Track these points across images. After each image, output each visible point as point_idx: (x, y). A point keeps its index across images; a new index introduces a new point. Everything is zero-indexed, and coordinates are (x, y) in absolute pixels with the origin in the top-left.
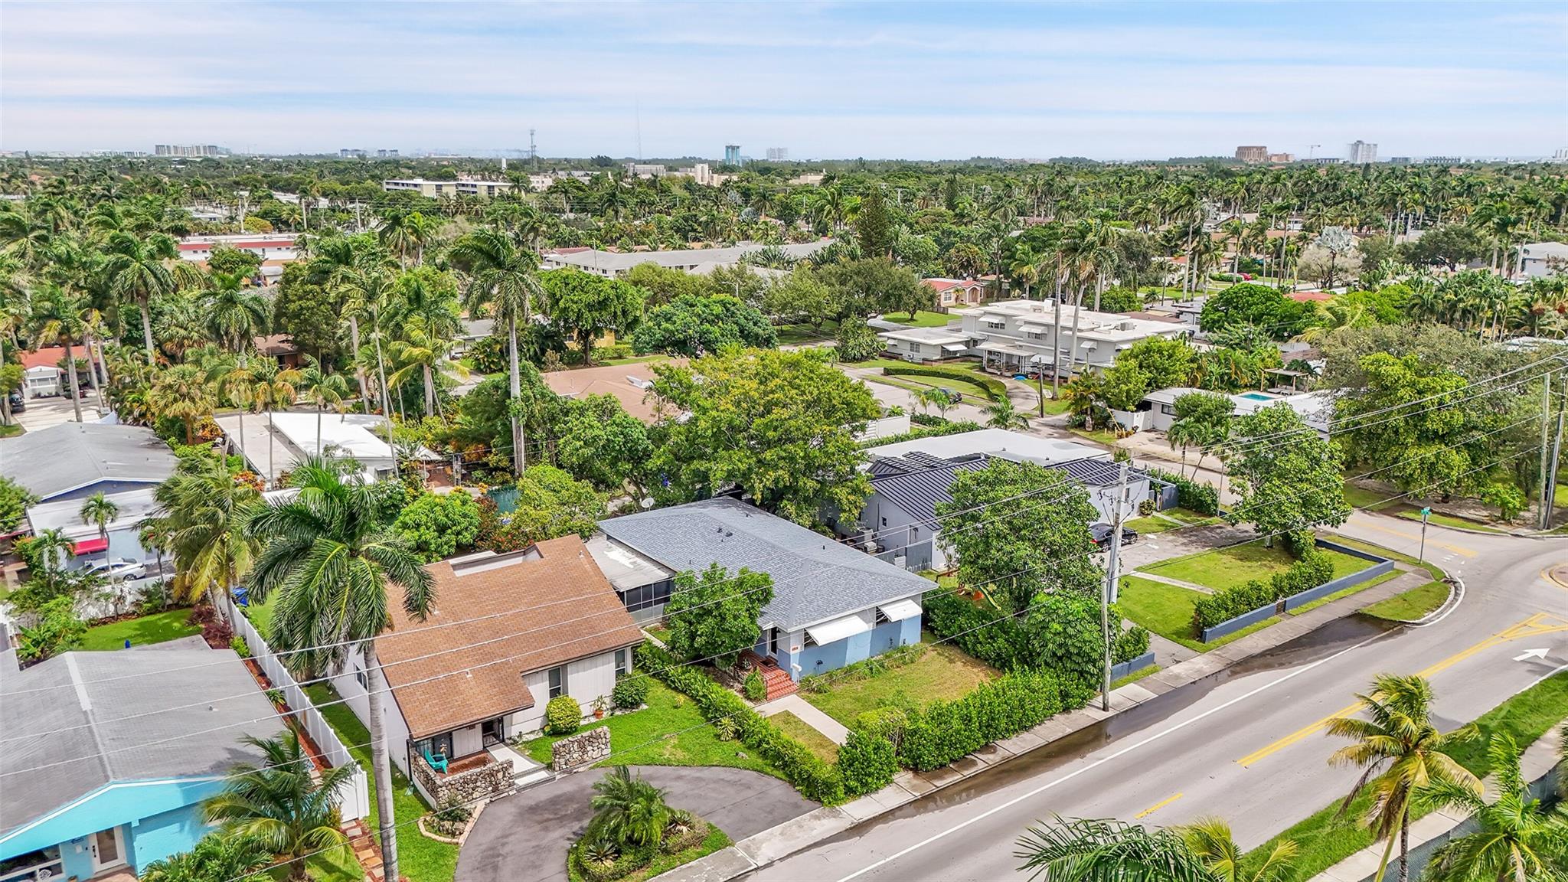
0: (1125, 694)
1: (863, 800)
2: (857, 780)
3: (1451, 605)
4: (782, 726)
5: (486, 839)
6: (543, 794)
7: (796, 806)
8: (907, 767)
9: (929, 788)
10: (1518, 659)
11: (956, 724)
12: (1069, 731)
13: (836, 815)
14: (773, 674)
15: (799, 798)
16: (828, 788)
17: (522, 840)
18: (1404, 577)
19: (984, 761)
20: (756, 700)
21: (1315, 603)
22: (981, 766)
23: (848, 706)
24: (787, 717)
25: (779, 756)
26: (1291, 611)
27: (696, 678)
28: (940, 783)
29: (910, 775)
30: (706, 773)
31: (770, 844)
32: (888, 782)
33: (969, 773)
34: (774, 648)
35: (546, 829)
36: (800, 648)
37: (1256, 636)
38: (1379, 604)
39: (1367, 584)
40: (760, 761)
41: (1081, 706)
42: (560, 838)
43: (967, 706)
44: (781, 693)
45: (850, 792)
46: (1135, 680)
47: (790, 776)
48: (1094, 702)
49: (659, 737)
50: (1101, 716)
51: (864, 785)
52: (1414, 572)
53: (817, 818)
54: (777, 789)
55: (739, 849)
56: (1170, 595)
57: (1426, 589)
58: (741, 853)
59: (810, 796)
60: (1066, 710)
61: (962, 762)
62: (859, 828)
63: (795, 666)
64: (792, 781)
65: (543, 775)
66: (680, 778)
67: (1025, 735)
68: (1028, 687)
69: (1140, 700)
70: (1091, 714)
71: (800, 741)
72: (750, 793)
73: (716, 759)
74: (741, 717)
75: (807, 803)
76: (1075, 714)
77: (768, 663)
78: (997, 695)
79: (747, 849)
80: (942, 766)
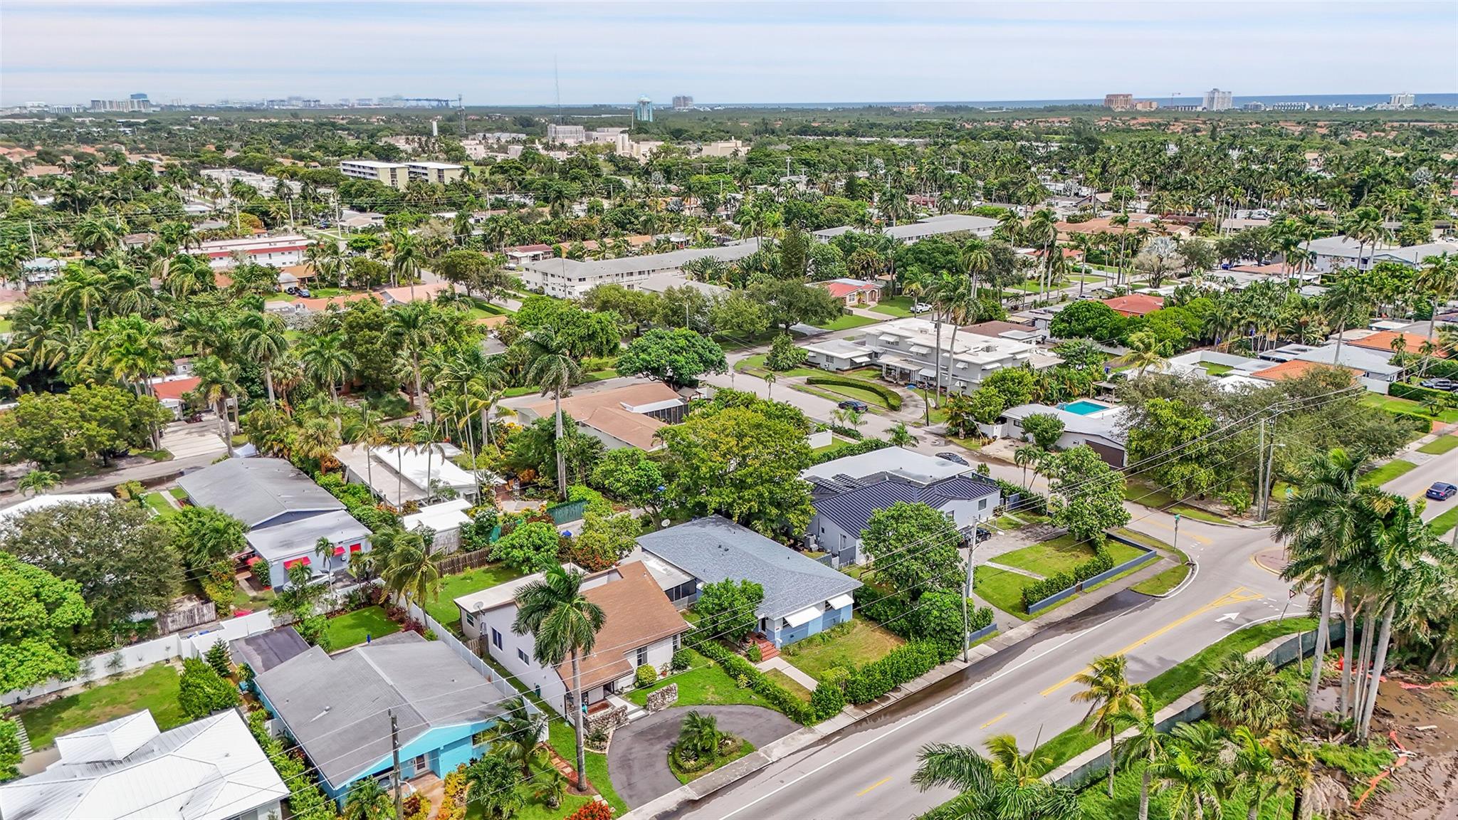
0: (979, 651)
1: (827, 722)
2: (823, 711)
3: (1187, 582)
4: (775, 678)
5: (620, 750)
6: (645, 724)
7: (789, 727)
8: (850, 702)
9: (863, 714)
10: (1218, 620)
11: (878, 676)
12: (944, 676)
13: (813, 732)
14: (765, 644)
15: (790, 722)
16: (807, 716)
17: (639, 751)
18: (1162, 562)
19: (894, 697)
20: (756, 662)
21: (1102, 583)
22: (892, 700)
23: (811, 664)
24: (776, 672)
25: (776, 698)
26: (1086, 590)
27: (718, 648)
28: (870, 711)
29: (852, 706)
30: (734, 709)
31: (777, 749)
32: (840, 711)
33: (885, 704)
34: (764, 628)
35: (652, 744)
36: (781, 628)
37: (1061, 608)
38: (1142, 583)
39: (1137, 568)
40: (764, 701)
41: (951, 660)
42: (661, 749)
43: (884, 664)
44: (770, 656)
45: (819, 718)
46: (984, 642)
47: (784, 709)
48: (959, 657)
49: (703, 688)
50: (963, 666)
51: (827, 714)
52: (1170, 557)
53: (802, 734)
54: (776, 717)
55: (761, 752)
56: (1009, 580)
57: (1174, 571)
58: (762, 755)
59: (796, 721)
60: (943, 663)
61: (883, 698)
62: (826, 739)
63: (778, 640)
64: (785, 712)
65: (642, 713)
66: (720, 712)
67: (918, 680)
68: (919, 652)
69: (987, 655)
70: (958, 665)
71: (786, 688)
72: (761, 720)
73: (739, 701)
74: (750, 674)
75: (795, 725)
76: (948, 665)
77: (760, 637)
78: (901, 657)
79: (765, 752)
80: (870, 701)
